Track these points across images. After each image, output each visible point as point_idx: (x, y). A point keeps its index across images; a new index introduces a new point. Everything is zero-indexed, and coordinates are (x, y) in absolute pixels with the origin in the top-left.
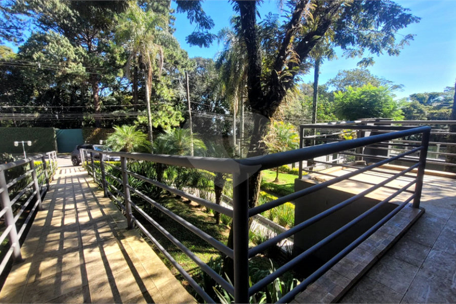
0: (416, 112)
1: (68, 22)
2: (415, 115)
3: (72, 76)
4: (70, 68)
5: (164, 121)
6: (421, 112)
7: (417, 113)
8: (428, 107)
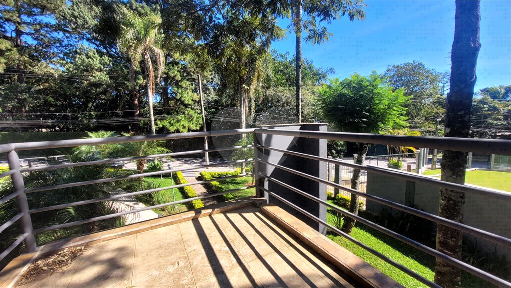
0: (486, 109)
1: (97, 35)
2: (486, 112)
3: (97, 85)
4: (94, 77)
5: (183, 125)
6: (494, 109)
7: (488, 110)
8: (504, 104)
